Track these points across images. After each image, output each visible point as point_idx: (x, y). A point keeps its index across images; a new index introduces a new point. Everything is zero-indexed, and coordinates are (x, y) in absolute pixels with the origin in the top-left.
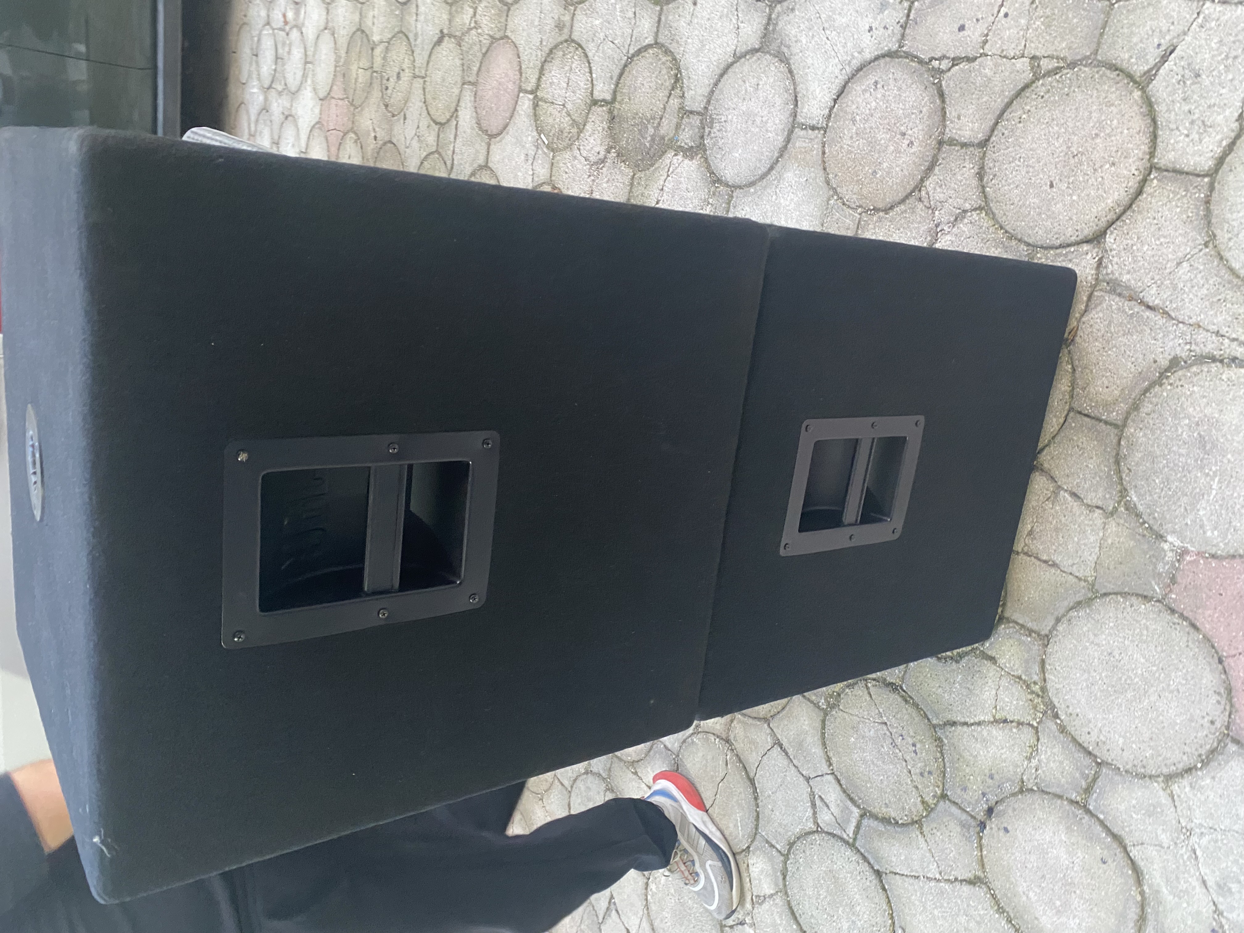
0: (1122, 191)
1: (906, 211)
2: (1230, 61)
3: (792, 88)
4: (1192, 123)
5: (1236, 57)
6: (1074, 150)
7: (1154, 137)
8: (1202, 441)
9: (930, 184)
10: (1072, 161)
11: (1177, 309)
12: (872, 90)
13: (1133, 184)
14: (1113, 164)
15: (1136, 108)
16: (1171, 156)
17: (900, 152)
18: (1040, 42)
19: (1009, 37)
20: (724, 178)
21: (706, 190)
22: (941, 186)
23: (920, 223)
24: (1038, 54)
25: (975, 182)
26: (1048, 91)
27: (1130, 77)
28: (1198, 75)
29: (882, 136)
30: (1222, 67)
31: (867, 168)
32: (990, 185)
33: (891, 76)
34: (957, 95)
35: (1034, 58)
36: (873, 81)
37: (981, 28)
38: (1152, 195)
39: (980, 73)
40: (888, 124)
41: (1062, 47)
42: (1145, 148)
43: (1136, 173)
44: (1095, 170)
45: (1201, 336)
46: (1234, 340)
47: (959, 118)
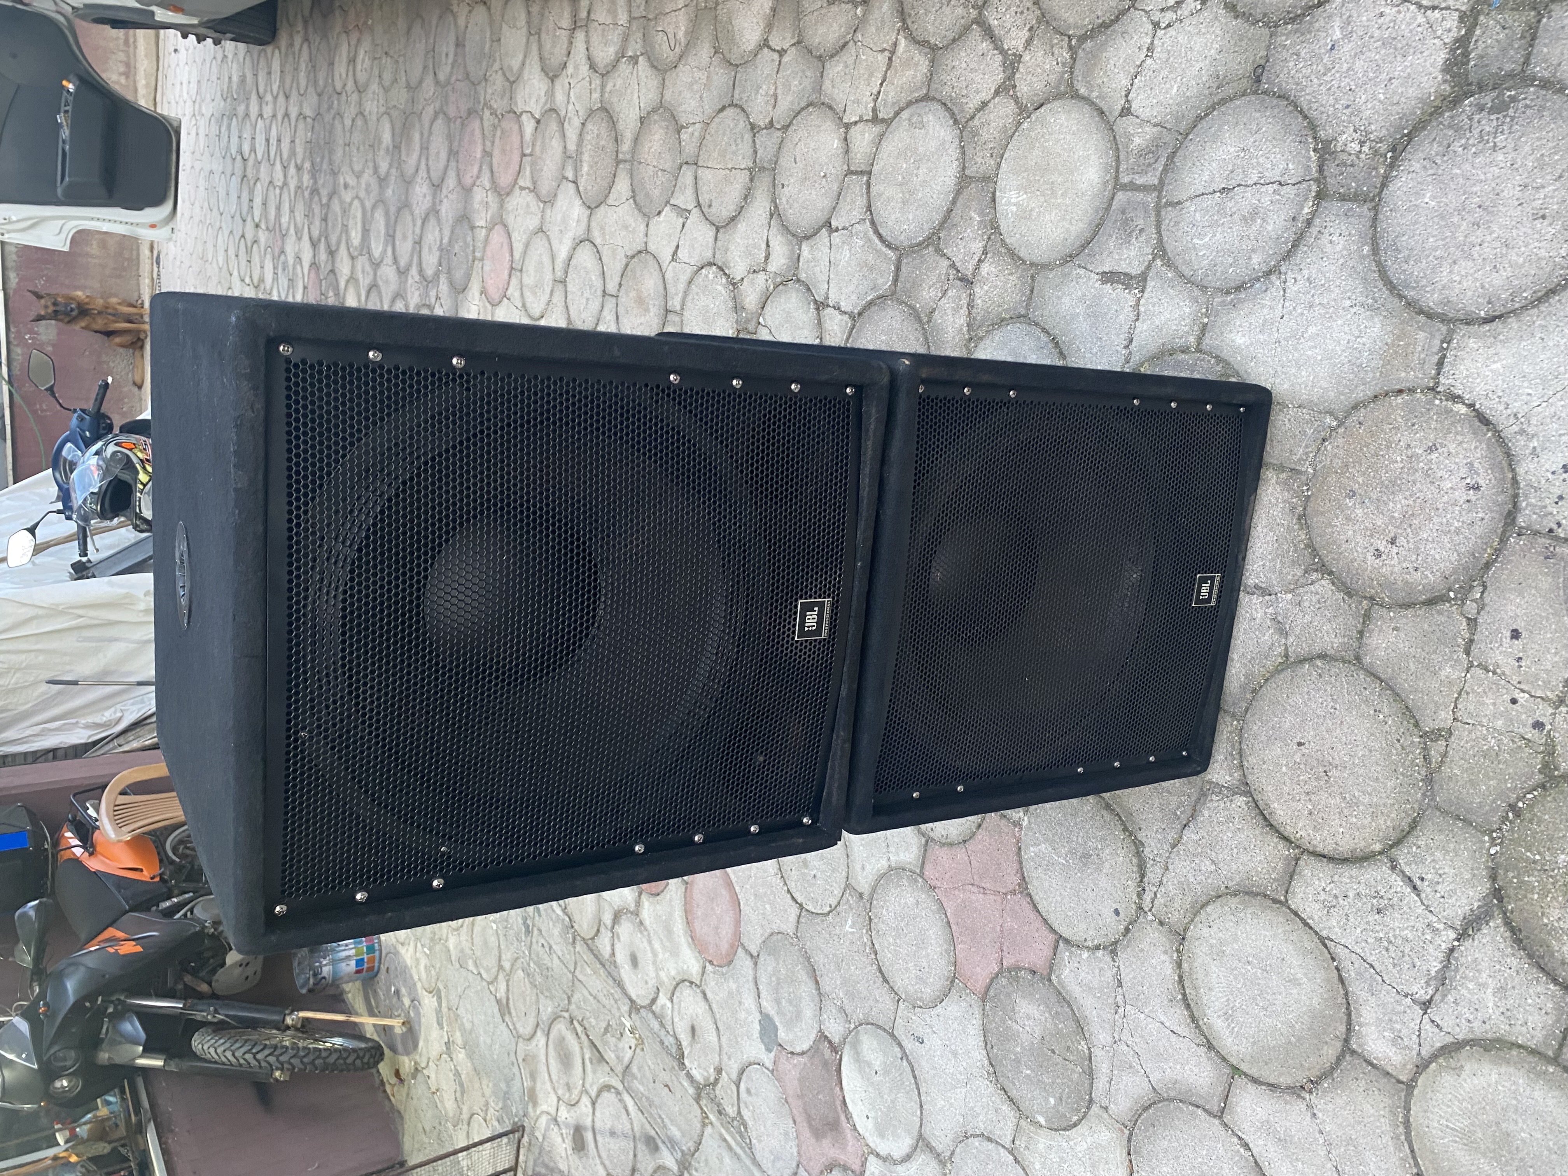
0: (1281, 820)
1: (1296, 551)
2: (1386, 944)
3: (1517, 305)
4: (1336, 897)
5: (1387, 950)
6: (1333, 773)
7: (1331, 859)
8: (1086, 856)
9: (1324, 586)
10: (1321, 769)
11: (1178, 854)
12: (1468, 481)
13: (1289, 831)
14: (1310, 813)
15: (1363, 843)
16: (1307, 872)
17: (1371, 536)
18: (1467, 742)
19: (1483, 704)
20: (1395, 173)
21: (1384, 132)
22: (1318, 602)
23: (1281, 573)
24: (1453, 738)
25: (1317, 649)
26: (1403, 749)
27: (1398, 843)
28: (1379, 912)
29: (1398, 505)
30: (1381, 935)
31: (1360, 480)
32: (1312, 669)
33: (1480, 515)
34: (1426, 626)
35: (1450, 732)
36: (1482, 482)
37: (1507, 664)
38: (1275, 847)
39: (1447, 661)
40: (1413, 515)
41: (1454, 769)
42: (1320, 849)
43: (1298, 836)
44: (1308, 793)
45: (1159, 870)
46: (1155, 894)
47: (1395, 629)
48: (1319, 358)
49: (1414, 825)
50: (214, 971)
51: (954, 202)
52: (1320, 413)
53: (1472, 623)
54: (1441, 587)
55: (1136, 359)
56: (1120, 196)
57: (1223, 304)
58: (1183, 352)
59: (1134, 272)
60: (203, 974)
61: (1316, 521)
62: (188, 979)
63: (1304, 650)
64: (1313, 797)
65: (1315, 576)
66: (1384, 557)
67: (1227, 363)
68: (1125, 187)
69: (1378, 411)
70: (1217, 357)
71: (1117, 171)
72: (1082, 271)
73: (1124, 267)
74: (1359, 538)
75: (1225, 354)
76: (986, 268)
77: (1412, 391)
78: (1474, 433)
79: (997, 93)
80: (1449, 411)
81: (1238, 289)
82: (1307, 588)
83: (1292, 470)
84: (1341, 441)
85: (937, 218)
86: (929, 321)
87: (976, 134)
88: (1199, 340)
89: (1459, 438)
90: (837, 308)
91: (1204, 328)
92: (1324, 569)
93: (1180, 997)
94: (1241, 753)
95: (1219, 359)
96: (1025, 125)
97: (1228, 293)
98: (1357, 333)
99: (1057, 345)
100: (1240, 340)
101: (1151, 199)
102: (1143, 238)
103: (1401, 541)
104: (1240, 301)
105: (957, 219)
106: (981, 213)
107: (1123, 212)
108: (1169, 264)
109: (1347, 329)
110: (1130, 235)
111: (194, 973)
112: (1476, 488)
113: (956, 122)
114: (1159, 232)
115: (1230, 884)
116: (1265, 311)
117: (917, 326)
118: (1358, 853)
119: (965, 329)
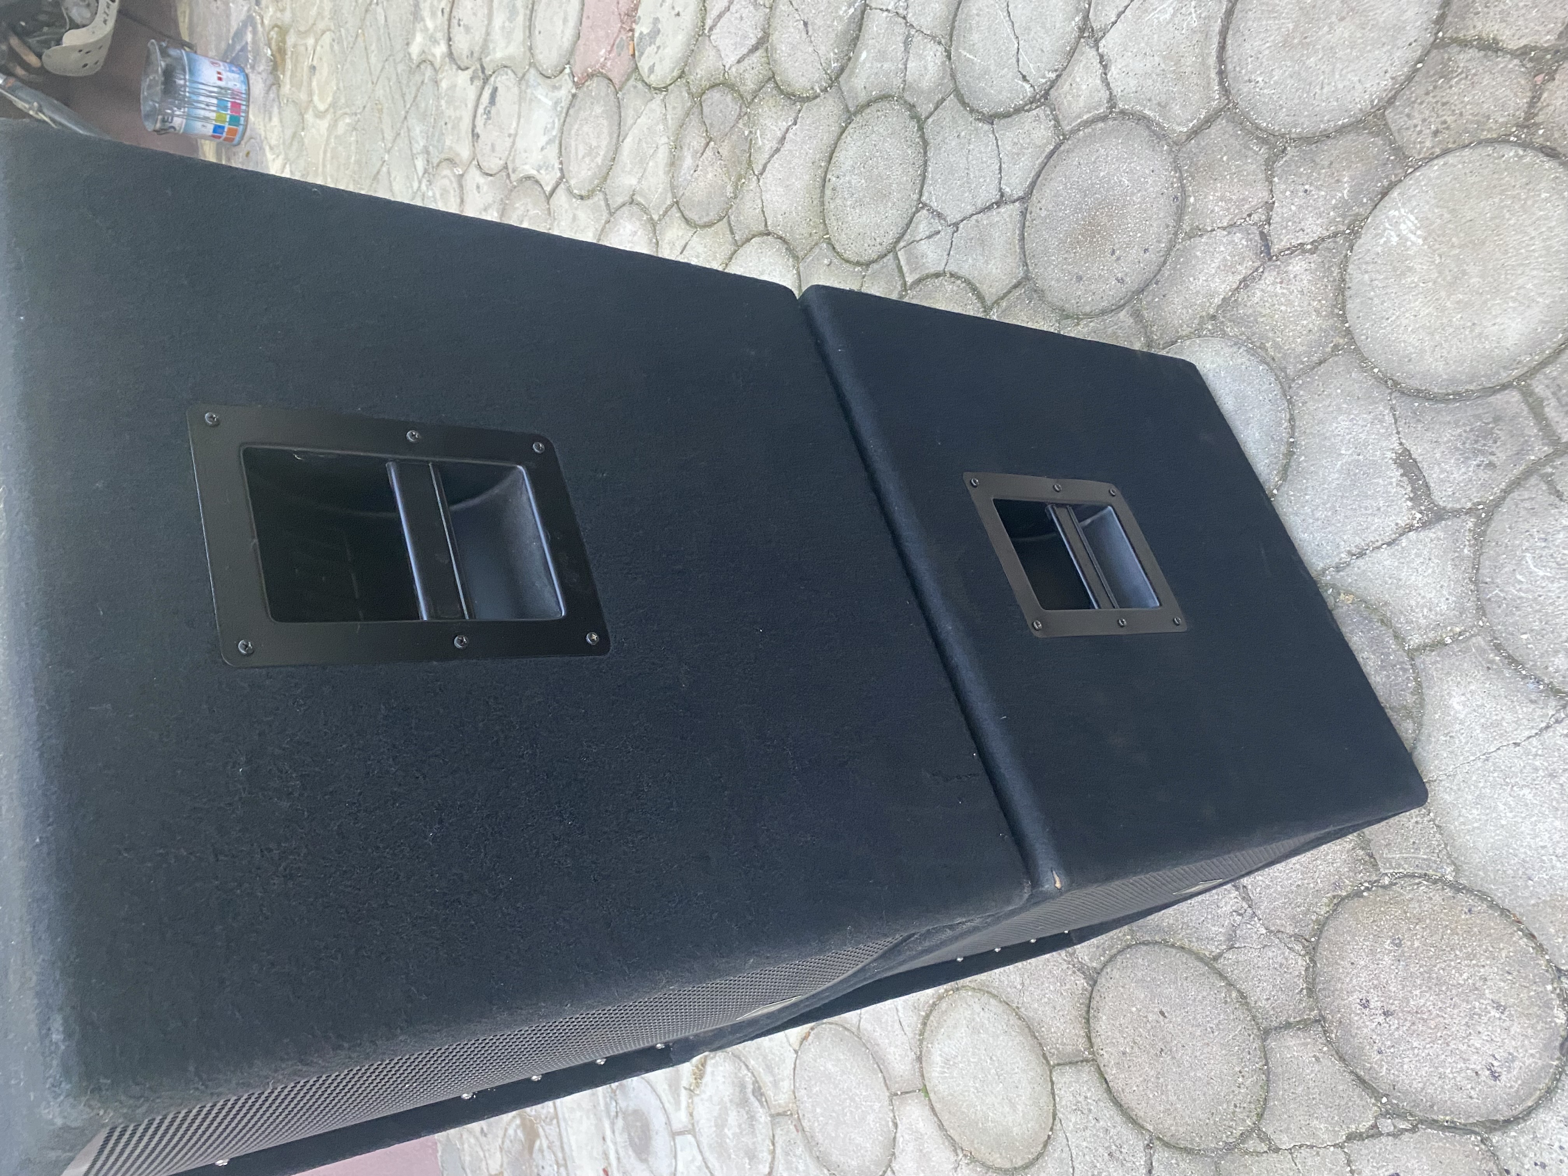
48: (1503, 822)
50: (47, 44)
51: (1341, 130)
52: (1449, 856)
53: (1374, 1132)
54: (1383, 1088)
55: (1347, 578)
56: (1514, 396)
57: (1481, 651)
58: (1396, 637)
59: (1437, 495)
61: (1345, 917)
63: (1234, 974)
64: (1136, 1049)
65: (1298, 947)
66: (1367, 1011)
67: (1421, 703)
68: (1527, 394)
69: (1496, 924)
70: (1419, 685)
71: (1543, 364)
72: (1389, 419)
73: (1433, 476)
74: (1364, 975)
75: (1430, 694)
76: (1298, 266)
77: (1541, 949)
78: (1544, 1045)
79: (1523, 53)
80: (1548, 1005)
81: (1511, 660)
82: (1282, 946)
83: (1371, 856)
84: (1437, 898)
85: (1306, 126)
86: (1189, 236)
87: (1446, 74)
88: (1422, 648)
89: (1530, 1032)
90: (1104, 63)
91: (1438, 645)
92: (1312, 952)
93: (923, 1014)
94: (1112, 958)
95: (1419, 691)
96: (1510, 153)
97: (1498, 648)
98: (1559, 851)
99: (1290, 454)
100: (1456, 702)
101: (1540, 450)
102: (1484, 475)
103: (1394, 1022)
104: (1499, 672)
105: (1323, 159)
106: (1355, 192)
107: (1497, 420)
108: (1479, 537)
109: (1556, 837)
110: (1476, 453)
112: (1495, 1076)
113: (1440, 20)
114: (1507, 492)
115: (1023, 1010)
116: (1509, 717)
117: (1172, 223)
118: (1133, 1114)
119: (1217, 301)
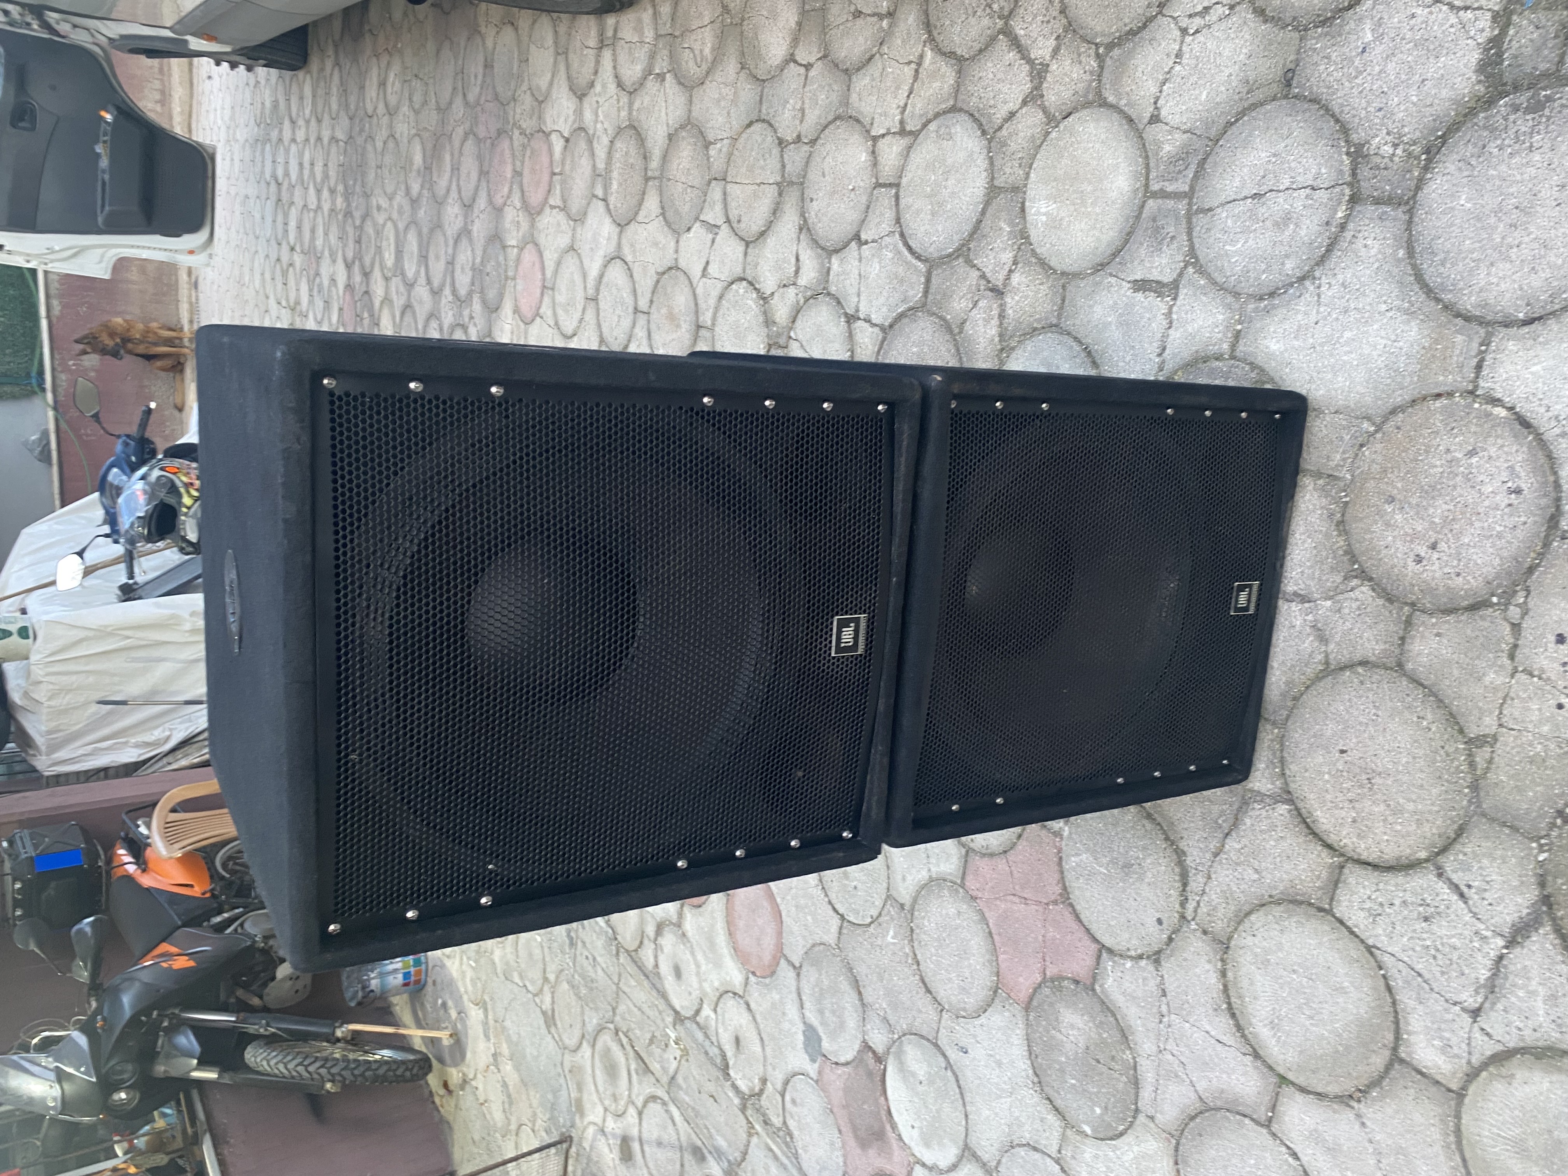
0: (1324, 827)
1: (1334, 558)
2: (1433, 952)
3: (1557, 307)
4: (1381, 905)
5: (1435, 957)
6: (1377, 780)
7: (1375, 867)
8: (1127, 866)
9: (1364, 592)
10: (1364, 777)
11: (1221, 863)
12: (1510, 484)
13: (1332, 839)
14: (1354, 821)
15: (1408, 851)
16: (1352, 880)
17: (1411, 542)
18: (1513, 748)
19: (1528, 709)
20: (1429, 176)
21: (1418, 134)
22: (1359, 608)
23: (1320, 580)
24: (1498, 745)
25: (1358, 657)
26: (1448, 755)
27: (1444, 850)
28: (1426, 919)
29: (1439, 509)
30: (1428, 943)
31: (1399, 485)
32: (1353, 676)
33: (1523, 519)
34: (1469, 632)
35: (1495, 738)
36: (1524, 486)
37: (1553, 669)
38: (1319, 856)
39: (1490, 667)
40: (1454, 519)
41: (1501, 775)
42: (1364, 856)
43: (1342, 844)
44: (1351, 801)
45: (1201, 879)
46: (1198, 903)
47: (1438, 635)
48: (1355, 363)
49: (1460, 832)
50: (265, 985)
51: (983, 212)
52: (1357, 418)
53: (1516, 628)
54: (1484, 592)
55: (1169, 366)
56: (1151, 203)
57: (1256, 310)
58: (1217, 359)
59: (1166, 280)
60: (254, 987)
61: (1355, 528)
62: (240, 993)
63: (1345, 656)
64: (1357, 805)
65: (1355, 582)
66: (1425, 563)
67: (1263, 370)
68: (1155, 195)
69: (1417, 415)
70: (1251, 364)
71: (1147, 178)
72: (1113, 280)
73: (1155, 275)
74: (1399, 544)
75: (1260, 361)
76: (1016, 279)
77: (1450, 394)
78: (1515, 436)
79: (1024, 103)
80: (1488, 415)
81: (1272, 295)
82: (1346, 595)
83: (1330, 476)
84: (1379, 447)
85: (967, 228)
86: (961, 332)
87: (1004, 144)
88: (1233, 347)
89: (1500, 441)
90: (868, 320)
91: (1237, 335)
92: (1364, 575)
93: (1225, 1006)
94: (1282, 761)
95: (1253, 366)
96: (1054, 135)
97: (1261, 299)
98: (1393, 337)
99: (1089, 354)
100: (1274, 346)
101: (1182, 206)
102: (1175, 245)
103: (1442, 546)
104: (1274, 307)
105: (987, 230)
106: (1011, 223)
107: (1154, 220)
108: (1201, 271)
109: (1383, 333)
110: (1160, 243)
111: (246, 986)
112: (1518, 491)
113: (984, 133)
114: (1190, 240)
115: (1274, 893)
116: (1300, 317)
117: (948, 337)
118: (1404, 861)
119: (997, 339)
